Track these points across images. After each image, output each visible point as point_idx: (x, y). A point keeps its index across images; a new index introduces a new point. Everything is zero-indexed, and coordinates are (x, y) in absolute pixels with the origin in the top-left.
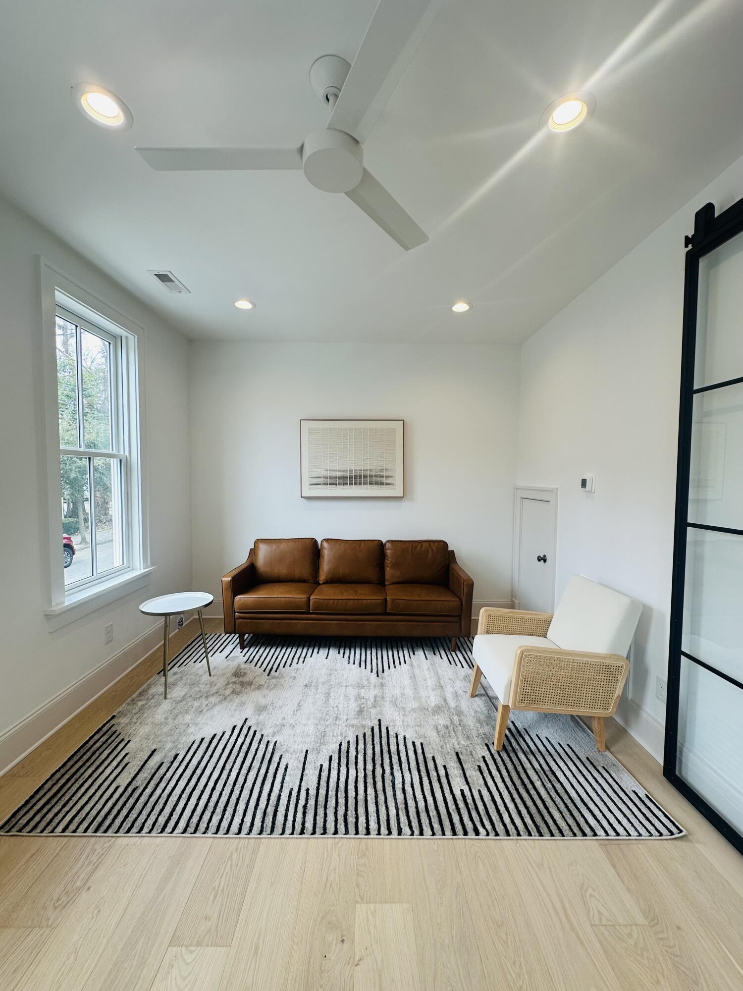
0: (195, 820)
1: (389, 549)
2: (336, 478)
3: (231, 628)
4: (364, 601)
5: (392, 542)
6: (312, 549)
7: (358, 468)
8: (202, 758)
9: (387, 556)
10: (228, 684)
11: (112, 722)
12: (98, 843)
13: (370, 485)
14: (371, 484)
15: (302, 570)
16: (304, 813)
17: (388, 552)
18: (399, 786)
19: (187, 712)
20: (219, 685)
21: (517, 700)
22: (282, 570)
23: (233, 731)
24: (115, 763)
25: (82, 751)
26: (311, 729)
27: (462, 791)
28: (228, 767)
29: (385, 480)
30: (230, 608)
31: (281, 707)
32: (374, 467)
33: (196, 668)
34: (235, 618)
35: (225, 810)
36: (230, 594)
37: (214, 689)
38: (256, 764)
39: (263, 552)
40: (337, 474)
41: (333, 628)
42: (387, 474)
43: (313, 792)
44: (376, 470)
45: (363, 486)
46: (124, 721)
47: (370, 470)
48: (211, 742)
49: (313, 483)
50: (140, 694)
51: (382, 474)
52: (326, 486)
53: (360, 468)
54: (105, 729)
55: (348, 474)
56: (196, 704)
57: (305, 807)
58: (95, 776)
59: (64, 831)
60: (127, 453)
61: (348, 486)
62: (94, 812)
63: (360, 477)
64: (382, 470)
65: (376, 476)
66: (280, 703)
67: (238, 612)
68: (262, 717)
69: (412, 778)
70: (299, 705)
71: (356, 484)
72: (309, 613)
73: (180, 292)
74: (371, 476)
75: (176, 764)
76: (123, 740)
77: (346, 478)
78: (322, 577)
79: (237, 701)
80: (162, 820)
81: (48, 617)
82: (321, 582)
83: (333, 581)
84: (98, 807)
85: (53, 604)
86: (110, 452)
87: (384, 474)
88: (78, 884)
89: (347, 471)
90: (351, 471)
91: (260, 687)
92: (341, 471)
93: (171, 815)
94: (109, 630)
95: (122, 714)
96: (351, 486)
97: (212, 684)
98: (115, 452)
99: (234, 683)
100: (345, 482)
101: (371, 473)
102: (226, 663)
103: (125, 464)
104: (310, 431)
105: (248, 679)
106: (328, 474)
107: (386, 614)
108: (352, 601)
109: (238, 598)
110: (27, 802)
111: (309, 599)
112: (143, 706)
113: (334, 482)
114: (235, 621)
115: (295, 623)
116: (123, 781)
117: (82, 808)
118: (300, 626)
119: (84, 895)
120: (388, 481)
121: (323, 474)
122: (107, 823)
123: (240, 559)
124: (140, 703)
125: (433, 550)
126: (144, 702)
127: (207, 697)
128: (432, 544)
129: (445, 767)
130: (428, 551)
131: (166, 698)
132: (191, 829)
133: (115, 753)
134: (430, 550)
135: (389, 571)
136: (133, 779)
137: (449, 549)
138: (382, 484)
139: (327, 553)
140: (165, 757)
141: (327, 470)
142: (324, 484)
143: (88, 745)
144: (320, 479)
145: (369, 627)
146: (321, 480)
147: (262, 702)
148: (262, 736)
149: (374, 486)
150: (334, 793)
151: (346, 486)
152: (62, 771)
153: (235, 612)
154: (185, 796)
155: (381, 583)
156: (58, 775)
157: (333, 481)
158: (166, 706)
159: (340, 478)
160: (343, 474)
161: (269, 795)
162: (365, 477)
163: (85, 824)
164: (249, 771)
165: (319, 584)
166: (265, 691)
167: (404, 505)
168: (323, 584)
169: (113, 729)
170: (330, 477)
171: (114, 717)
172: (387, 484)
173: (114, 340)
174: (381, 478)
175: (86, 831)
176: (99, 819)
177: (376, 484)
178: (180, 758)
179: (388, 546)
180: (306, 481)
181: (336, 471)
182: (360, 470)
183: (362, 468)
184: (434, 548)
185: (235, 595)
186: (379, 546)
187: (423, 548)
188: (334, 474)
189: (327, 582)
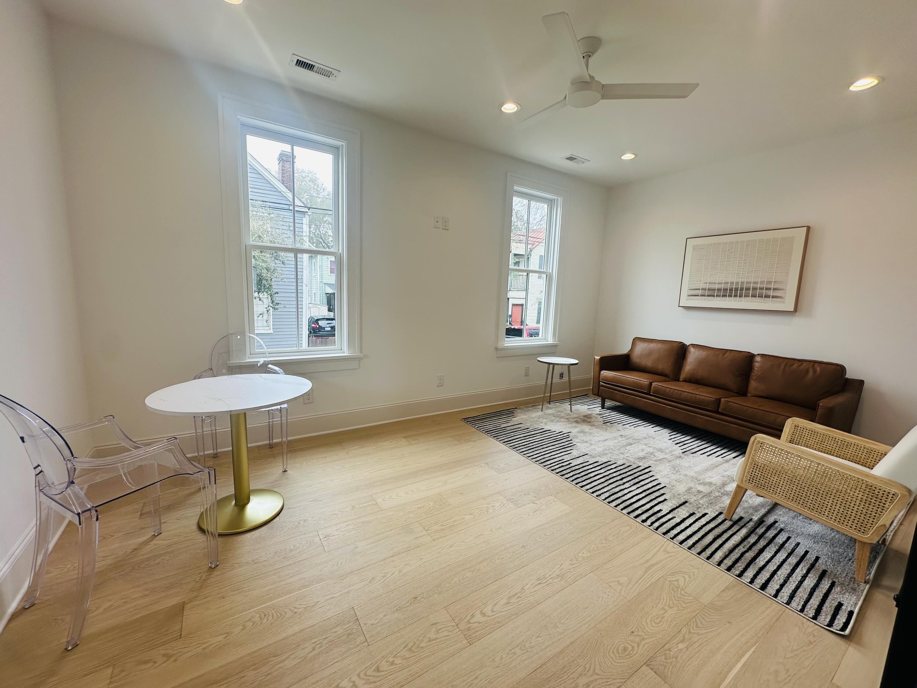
0: (517, 446)
1: (757, 362)
2: (715, 290)
3: (596, 392)
5: (763, 355)
6: (679, 350)
7: (740, 280)
8: (537, 433)
9: (754, 369)
10: (577, 418)
11: (514, 409)
12: (485, 436)
13: (752, 298)
14: (754, 296)
15: (665, 366)
16: (560, 467)
17: (757, 365)
18: (622, 487)
19: (546, 419)
20: (572, 416)
21: (744, 479)
22: (648, 363)
23: (559, 433)
24: (505, 420)
26: (600, 450)
27: (660, 511)
28: (545, 441)
29: (771, 293)
30: (598, 378)
31: (594, 436)
32: (759, 280)
33: (566, 406)
34: (599, 385)
35: (530, 449)
36: (597, 368)
37: (568, 417)
38: (557, 446)
39: (640, 348)
40: (717, 286)
42: (775, 287)
43: (571, 465)
44: (762, 282)
45: (743, 299)
46: (518, 411)
47: (755, 283)
48: (545, 431)
49: (691, 294)
50: (532, 406)
51: (769, 286)
52: (704, 298)
53: (743, 280)
54: (510, 410)
55: (729, 286)
56: (553, 418)
57: (563, 466)
58: (496, 420)
59: (478, 428)
60: (551, 271)
61: (727, 298)
62: (488, 428)
63: (742, 289)
64: (769, 282)
65: (761, 289)
66: (596, 435)
67: (602, 382)
68: (578, 435)
69: (634, 490)
70: (606, 440)
71: (736, 296)
72: (648, 394)
73: (584, 163)
74: (755, 289)
75: (525, 430)
76: (513, 416)
77: (725, 290)
78: (682, 376)
79: (574, 425)
80: (506, 440)
81: (497, 349)
82: (681, 380)
83: (693, 380)
84: (491, 427)
85: (499, 344)
86: (542, 270)
87: (772, 286)
88: (473, 440)
89: (728, 283)
90: (732, 283)
92: (722, 283)
93: (510, 440)
94: (527, 369)
95: (520, 408)
96: (730, 298)
97: (568, 415)
98: (545, 270)
99: (580, 419)
100: (725, 294)
101: (755, 285)
102: (587, 411)
103: (549, 278)
104: (695, 248)
105: (589, 420)
106: (707, 286)
107: (717, 412)
109: (602, 372)
110: (473, 417)
111: (651, 384)
112: (530, 410)
113: (713, 294)
114: (599, 387)
115: (638, 399)
116: (504, 425)
117: (486, 425)
118: (643, 402)
119: (472, 443)
120: (775, 294)
121: (702, 286)
122: (490, 432)
124: (530, 409)
125: (815, 372)
126: (532, 409)
127: (560, 418)
129: (666, 500)
130: (807, 371)
131: (541, 411)
132: (513, 447)
133: (508, 418)
135: (753, 384)
136: (507, 427)
137: (847, 376)
138: (767, 296)
139: (693, 356)
140: (524, 427)
141: (707, 283)
142: (702, 296)
143: (502, 412)
146: (699, 292)
147: (587, 430)
148: (571, 440)
149: (757, 299)
151: (724, 298)
152: (488, 415)
153: (600, 382)
154: (520, 439)
155: (743, 392)
156: (486, 415)
157: (711, 293)
158: (540, 413)
159: (719, 290)
160: (723, 286)
162: (748, 289)
164: (551, 446)
165: (678, 380)
166: (593, 428)
167: (796, 321)
169: (513, 412)
170: (709, 290)
171: (516, 408)
172: (773, 297)
173: (551, 203)
174: (767, 291)
175: (482, 431)
176: (489, 430)
177: (761, 296)
178: (528, 429)
179: (758, 359)
180: (685, 292)
181: (715, 283)
182: (742, 283)
183: (745, 280)
184: (818, 369)
185: (601, 369)
186: (750, 357)
187: (802, 367)
188: (713, 286)
189: (685, 381)
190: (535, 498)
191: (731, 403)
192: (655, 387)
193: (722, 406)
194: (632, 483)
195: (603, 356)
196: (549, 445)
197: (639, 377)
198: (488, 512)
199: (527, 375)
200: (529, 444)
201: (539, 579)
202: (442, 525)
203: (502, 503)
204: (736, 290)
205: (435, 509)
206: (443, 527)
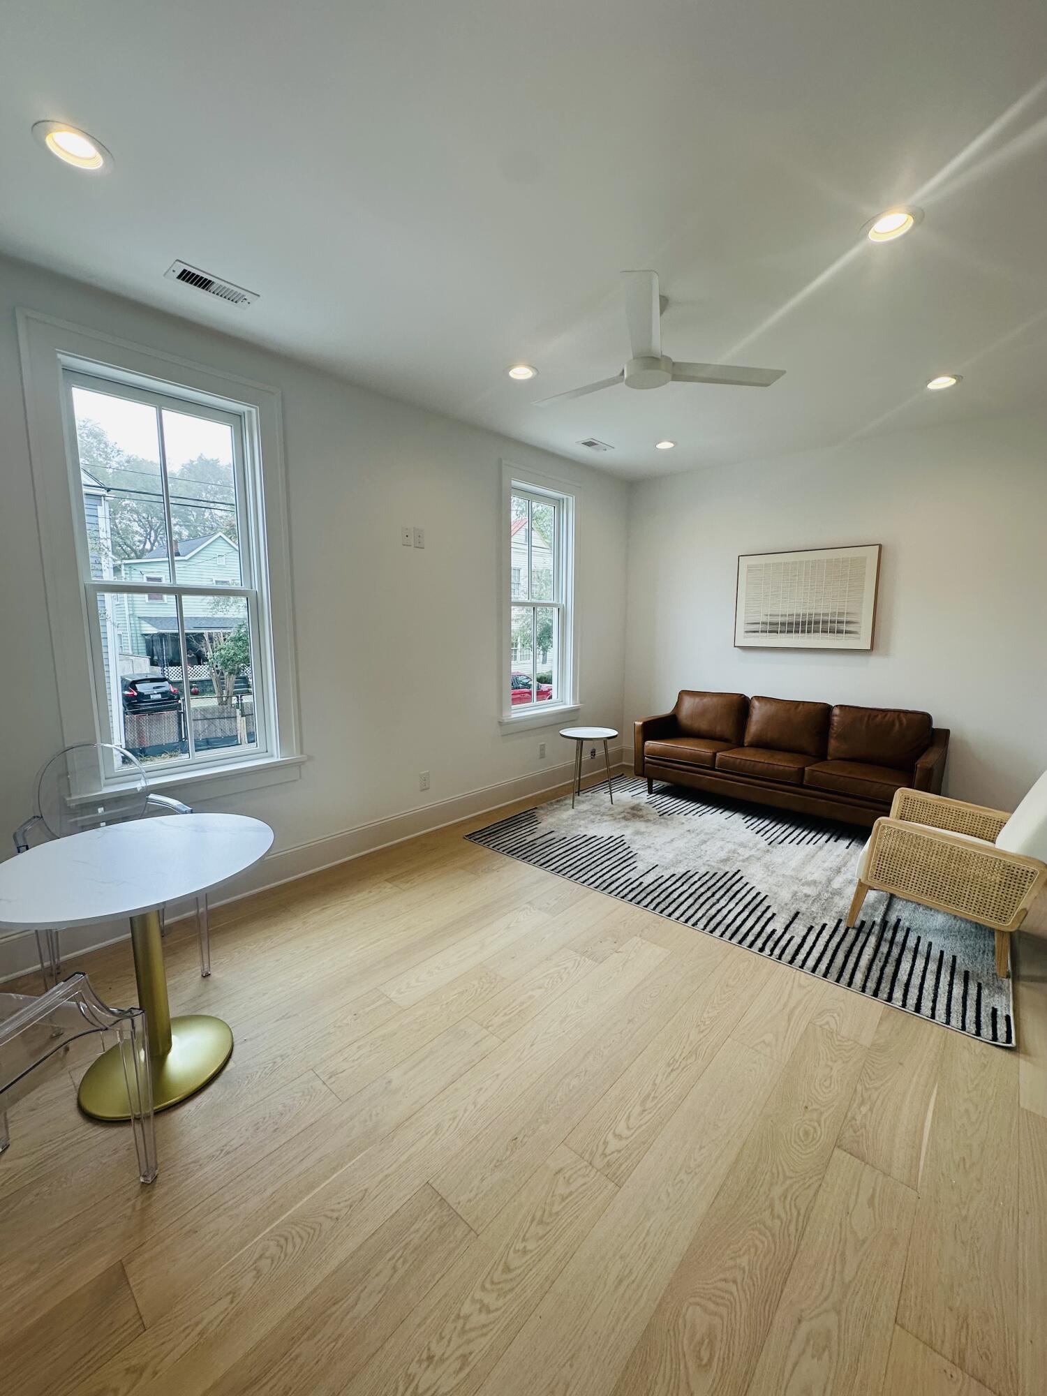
0: (561, 868)
1: (836, 716)
2: (777, 624)
3: (640, 771)
4: (776, 767)
5: (841, 707)
6: (741, 706)
7: (808, 612)
8: (580, 844)
9: (833, 725)
10: (624, 812)
11: (534, 811)
12: (508, 859)
13: (823, 634)
14: (824, 631)
15: (724, 727)
16: (630, 892)
17: (835, 719)
18: (718, 906)
19: (584, 819)
20: (616, 811)
21: (870, 875)
22: (703, 725)
23: (609, 839)
24: (528, 830)
25: (513, 819)
26: (671, 856)
27: (774, 931)
28: (594, 854)
29: (844, 627)
30: (640, 752)
31: (655, 837)
32: (830, 611)
33: (603, 796)
34: (644, 762)
35: (581, 870)
36: (640, 738)
37: (611, 813)
38: (614, 859)
39: (689, 704)
40: (780, 620)
41: (738, 787)
42: (849, 619)
43: (644, 885)
44: (833, 614)
45: (812, 635)
46: (542, 812)
47: (825, 615)
48: (590, 839)
49: (748, 630)
50: (558, 801)
51: (841, 619)
52: (764, 634)
53: (811, 611)
54: (529, 813)
55: (794, 619)
56: (592, 817)
57: (633, 889)
58: (515, 832)
59: (493, 847)
60: (564, 603)
61: (793, 635)
62: (510, 846)
63: (810, 623)
64: (841, 614)
65: (832, 622)
66: (657, 835)
67: (647, 757)
68: (636, 838)
69: (734, 908)
70: (672, 841)
71: (803, 632)
72: (713, 769)
73: (605, 450)
74: (825, 622)
75: (562, 842)
76: (537, 821)
77: (790, 624)
78: (748, 739)
79: (623, 824)
80: (542, 861)
81: (501, 723)
82: (746, 745)
83: (761, 744)
84: (512, 844)
85: (504, 716)
86: (552, 602)
87: (845, 619)
89: (793, 615)
90: (798, 615)
91: (648, 821)
92: (785, 615)
93: (549, 861)
94: (542, 748)
95: (542, 808)
96: (797, 635)
97: (610, 809)
98: (555, 602)
99: (628, 813)
100: (790, 629)
101: (826, 618)
102: (630, 799)
103: (562, 614)
104: (750, 569)
105: (641, 814)
106: (769, 619)
107: (802, 786)
108: (760, 764)
109: (647, 743)
110: (480, 831)
111: (715, 754)
112: (557, 808)
113: (776, 629)
114: (644, 765)
115: (699, 777)
116: (529, 839)
117: (505, 842)
118: (706, 780)
119: (495, 872)
120: (849, 629)
121: (764, 619)
123: (666, 709)
124: (555, 806)
125: (901, 724)
126: (558, 806)
127: (602, 816)
128: (902, 715)
129: (774, 915)
130: (893, 724)
131: (573, 808)
132: (557, 871)
133: (530, 825)
134: (897, 724)
135: (833, 744)
136: (535, 840)
137: (934, 726)
138: (840, 632)
139: (757, 712)
140: (558, 836)
141: (767, 615)
142: (762, 632)
143: (517, 817)
144: (758, 625)
145: (782, 798)
146: (759, 627)
147: (643, 829)
148: (629, 847)
149: (829, 635)
150: (660, 891)
151: (790, 635)
152: (500, 824)
153: (644, 756)
154: (560, 857)
155: (821, 755)
156: (498, 825)
157: (774, 628)
158: (571, 812)
159: (783, 624)
160: (787, 619)
161: (613, 875)
162: (817, 623)
163: (504, 848)
164: (607, 860)
165: (742, 746)
166: (649, 824)
167: (873, 661)
168: (747, 746)
169: (534, 814)
170: (771, 624)
171: (536, 808)
172: (847, 632)
173: (558, 503)
174: (839, 624)
175: (503, 851)
176: (511, 849)
177: (832, 631)
178: (566, 840)
179: (836, 711)
180: (741, 628)
181: (778, 615)
182: (810, 614)
183: (814, 611)
184: (904, 721)
185: (645, 739)
186: (826, 710)
187: (887, 719)
188: (775, 620)
189: (751, 745)
190: (615, 945)
191: (818, 773)
192: (720, 758)
193: (806, 777)
194: (727, 898)
195: (645, 720)
196: (603, 859)
197: (697, 746)
198: (561, 979)
199: (542, 756)
200: (575, 862)
201: (669, 1065)
202: (505, 1014)
203: (576, 960)
204: (804, 623)
205: (485, 991)
206: (508, 1017)
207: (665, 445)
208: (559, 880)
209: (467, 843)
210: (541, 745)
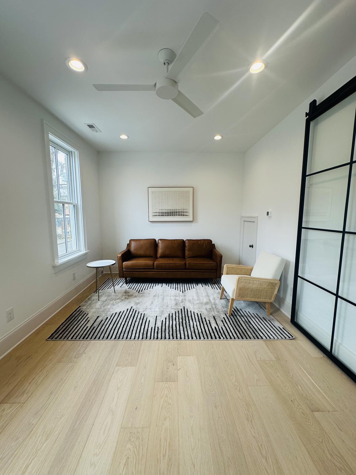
0: (118, 335)
1: (187, 243)
2: (164, 213)
3: (122, 275)
4: (177, 264)
5: (188, 240)
6: (154, 244)
7: (173, 208)
8: (117, 318)
9: (186, 246)
10: (123, 296)
11: (80, 308)
12: (85, 342)
15: (150, 252)
16: (157, 334)
17: (187, 244)
18: (192, 326)
19: (108, 305)
20: (119, 296)
21: (237, 296)
22: (141, 252)
23: (127, 311)
24: (84, 320)
25: (71, 317)
26: (157, 309)
27: (215, 327)
28: (127, 321)
29: (185, 214)
30: (121, 268)
31: (145, 303)
32: (180, 208)
35: (128, 333)
36: (121, 261)
37: (118, 297)
38: (138, 320)
39: (133, 245)
40: (164, 211)
41: (164, 275)
42: (186, 211)
43: (160, 328)
44: (181, 209)
45: (175, 216)
47: (179, 209)
48: (119, 314)
49: (154, 215)
50: (89, 299)
54: (78, 310)
55: (169, 211)
56: (111, 302)
57: (157, 332)
58: (78, 324)
59: (71, 339)
60: (76, 202)
61: (169, 217)
62: (81, 334)
63: (174, 212)
64: (184, 209)
65: (181, 212)
66: (145, 302)
67: (124, 269)
68: (138, 306)
69: (197, 324)
70: (152, 302)
71: (172, 215)
72: (154, 269)
73: (97, 132)
74: (179, 212)
75: (107, 320)
76: (85, 313)
77: (168, 213)
78: (159, 255)
79: (127, 301)
80: (106, 336)
83: (163, 256)
84: (82, 332)
85: (55, 262)
86: (69, 201)
87: (185, 211)
88: (81, 352)
89: (169, 210)
90: (170, 210)
91: (136, 297)
92: (166, 210)
93: (109, 334)
95: (83, 305)
96: (170, 216)
97: (116, 296)
98: (71, 202)
99: (125, 295)
100: (168, 215)
101: (179, 211)
102: (120, 289)
103: (75, 207)
104: (153, 192)
105: (130, 294)
106: (161, 211)
107: (186, 269)
108: (172, 264)
109: (124, 263)
110: (55, 331)
111: (154, 263)
114: (123, 272)
115: (148, 273)
116: (89, 325)
117: (76, 332)
118: (150, 274)
119: (84, 355)
120: (186, 214)
121: (158, 211)
122: (87, 336)
123: (124, 248)
125: (205, 243)
126: (90, 302)
127: (115, 300)
128: (205, 241)
129: (209, 320)
130: (203, 244)
131: (99, 300)
132: (117, 338)
133: (84, 317)
134: (204, 243)
135: (187, 252)
136: (93, 325)
137: (212, 243)
138: (184, 215)
139: (160, 245)
140: (103, 318)
141: (160, 210)
142: (159, 216)
143: (74, 314)
144: (157, 213)
145: (179, 275)
146: (157, 214)
147: (137, 301)
148: (139, 312)
149: (180, 216)
150: (168, 328)
151: (168, 217)
152: (66, 323)
153: (123, 269)
154: (113, 329)
155: (183, 257)
156: (64, 324)
157: (163, 214)
158: (99, 303)
159: (166, 213)
160: (167, 211)
161: (144, 329)
162: (176, 212)
163: (79, 337)
164: (135, 322)
165: (157, 258)
166: (138, 298)
167: (193, 224)
168: (159, 258)
169: (81, 310)
170: (162, 213)
171: (80, 306)
172: (186, 215)
173: (69, 153)
174: (183, 213)
175: (79, 339)
176: (83, 335)
177: (181, 215)
178: (109, 318)
179: (187, 242)
180: (150, 215)
181: (164, 210)
182: (174, 209)
183: (175, 208)
184: (206, 243)
185: (123, 262)
186: (183, 242)
187: (201, 242)
188: (163, 211)
189: (161, 257)
190: (174, 366)
192: (156, 264)
193: (188, 266)
194: (191, 320)
196: (134, 322)
197: (145, 261)
198: (170, 404)
200: (122, 329)
203: (166, 387)
207: (124, 137)
208: (122, 343)
209: (52, 343)
210: (73, 274)
